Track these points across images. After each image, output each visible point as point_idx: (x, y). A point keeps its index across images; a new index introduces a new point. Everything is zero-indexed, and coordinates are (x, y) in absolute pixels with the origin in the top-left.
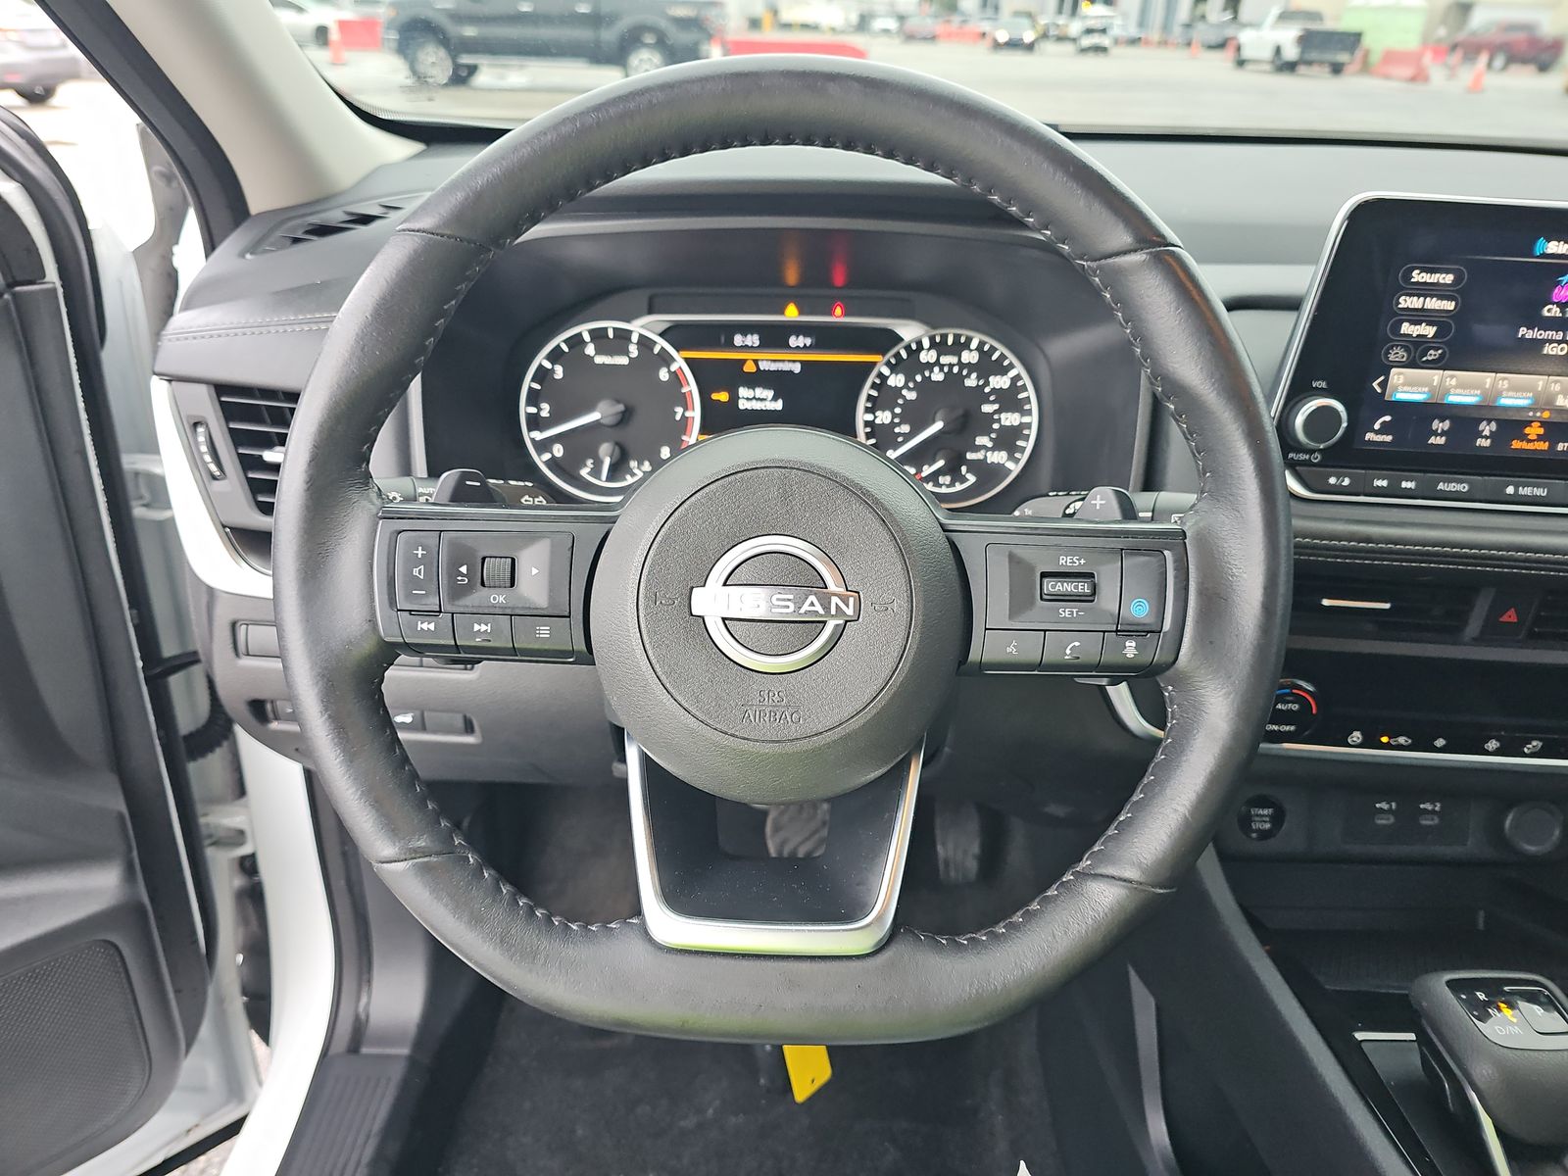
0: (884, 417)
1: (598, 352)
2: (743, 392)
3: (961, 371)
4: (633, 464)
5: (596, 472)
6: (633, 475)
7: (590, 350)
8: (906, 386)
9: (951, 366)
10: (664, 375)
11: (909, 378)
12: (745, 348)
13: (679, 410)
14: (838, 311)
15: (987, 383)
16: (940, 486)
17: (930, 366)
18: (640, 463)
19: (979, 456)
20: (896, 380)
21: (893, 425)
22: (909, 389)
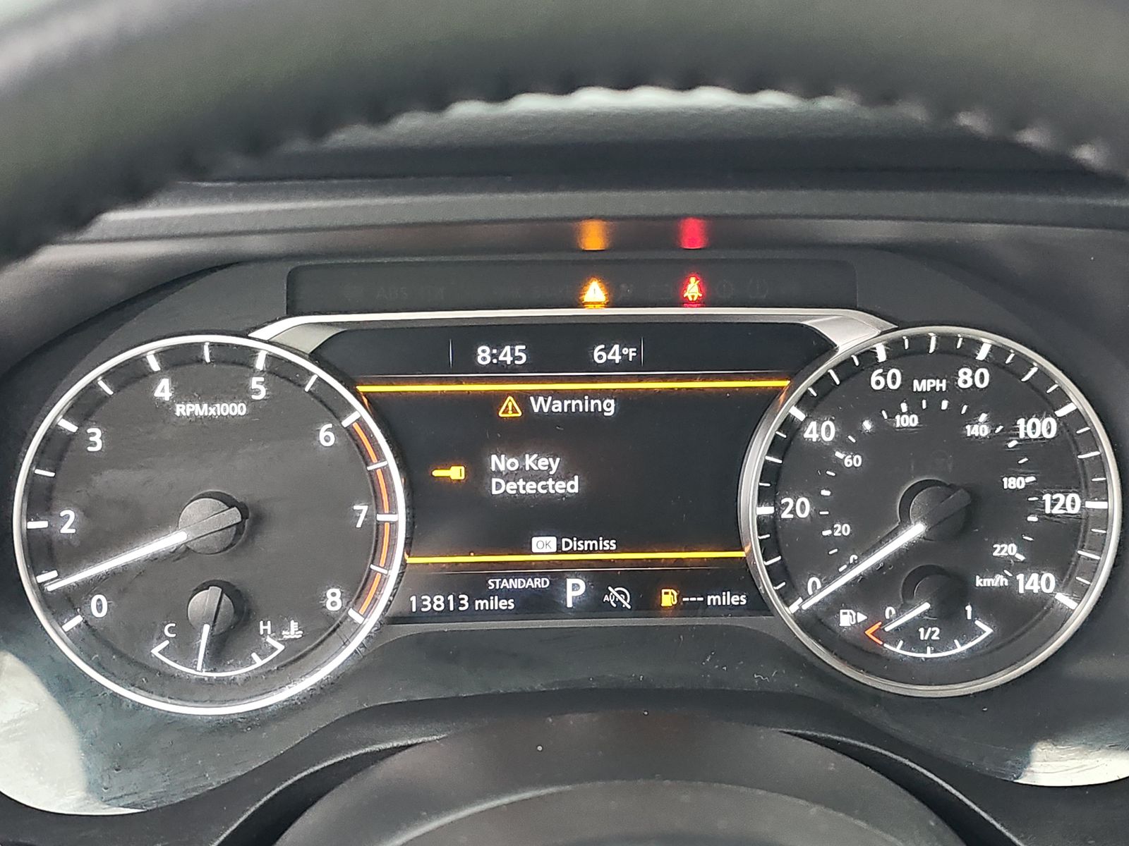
0: (798, 507)
1: (182, 394)
2: (499, 462)
3: (955, 407)
4: (265, 627)
5: (183, 648)
6: (265, 651)
7: (163, 390)
8: (841, 443)
9: (934, 395)
10: (326, 436)
11: (848, 423)
12: (498, 370)
13: (362, 509)
14: (693, 290)
15: (1012, 431)
16: (921, 646)
17: (889, 400)
18: (279, 627)
19: (999, 581)
20: (819, 432)
21: (816, 523)
22: (850, 449)
